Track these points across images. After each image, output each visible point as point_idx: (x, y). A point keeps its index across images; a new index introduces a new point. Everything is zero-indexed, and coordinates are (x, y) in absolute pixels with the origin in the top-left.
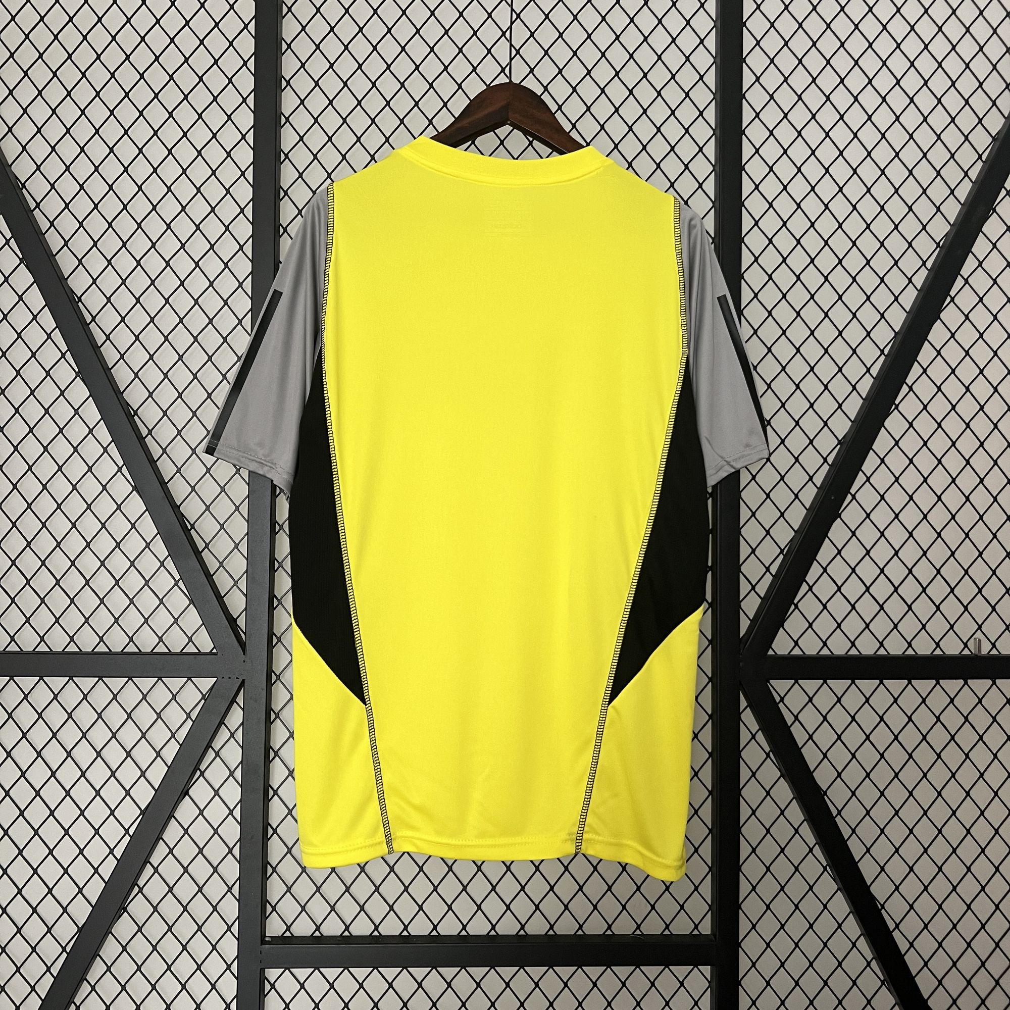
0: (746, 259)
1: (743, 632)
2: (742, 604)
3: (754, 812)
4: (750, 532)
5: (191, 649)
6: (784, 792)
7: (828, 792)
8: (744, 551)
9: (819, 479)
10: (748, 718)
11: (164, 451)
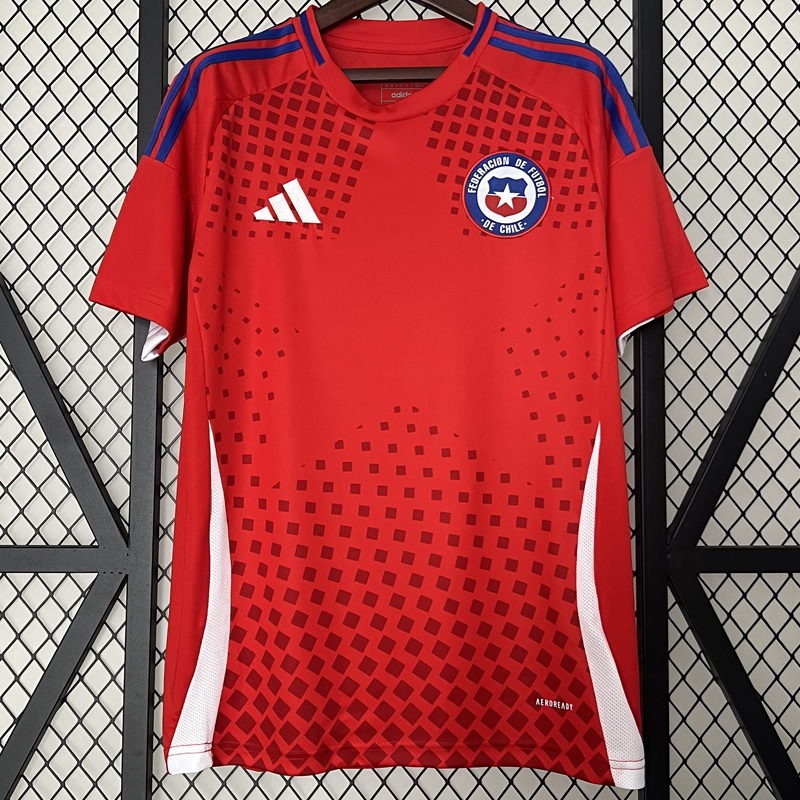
0: (668, 119)
1: (669, 523)
2: (669, 491)
3: (684, 719)
4: (677, 413)
5: (70, 541)
6: (717, 697)
7: (765, 697)
8: (670, 433)
9: (750, 356)
10: (677, 615)
11: (43, 327)
